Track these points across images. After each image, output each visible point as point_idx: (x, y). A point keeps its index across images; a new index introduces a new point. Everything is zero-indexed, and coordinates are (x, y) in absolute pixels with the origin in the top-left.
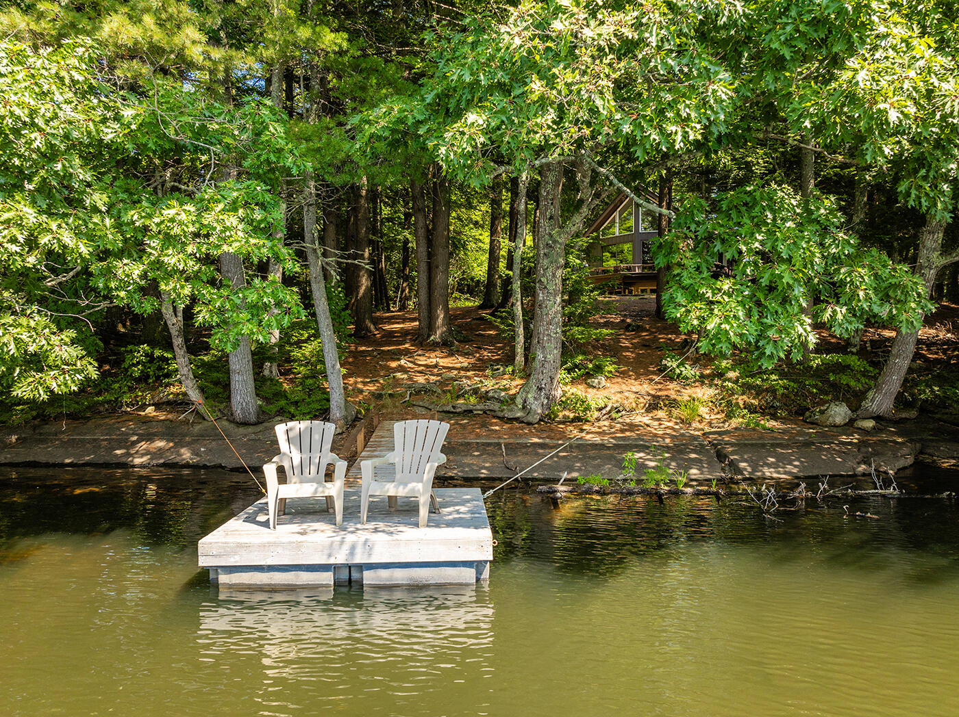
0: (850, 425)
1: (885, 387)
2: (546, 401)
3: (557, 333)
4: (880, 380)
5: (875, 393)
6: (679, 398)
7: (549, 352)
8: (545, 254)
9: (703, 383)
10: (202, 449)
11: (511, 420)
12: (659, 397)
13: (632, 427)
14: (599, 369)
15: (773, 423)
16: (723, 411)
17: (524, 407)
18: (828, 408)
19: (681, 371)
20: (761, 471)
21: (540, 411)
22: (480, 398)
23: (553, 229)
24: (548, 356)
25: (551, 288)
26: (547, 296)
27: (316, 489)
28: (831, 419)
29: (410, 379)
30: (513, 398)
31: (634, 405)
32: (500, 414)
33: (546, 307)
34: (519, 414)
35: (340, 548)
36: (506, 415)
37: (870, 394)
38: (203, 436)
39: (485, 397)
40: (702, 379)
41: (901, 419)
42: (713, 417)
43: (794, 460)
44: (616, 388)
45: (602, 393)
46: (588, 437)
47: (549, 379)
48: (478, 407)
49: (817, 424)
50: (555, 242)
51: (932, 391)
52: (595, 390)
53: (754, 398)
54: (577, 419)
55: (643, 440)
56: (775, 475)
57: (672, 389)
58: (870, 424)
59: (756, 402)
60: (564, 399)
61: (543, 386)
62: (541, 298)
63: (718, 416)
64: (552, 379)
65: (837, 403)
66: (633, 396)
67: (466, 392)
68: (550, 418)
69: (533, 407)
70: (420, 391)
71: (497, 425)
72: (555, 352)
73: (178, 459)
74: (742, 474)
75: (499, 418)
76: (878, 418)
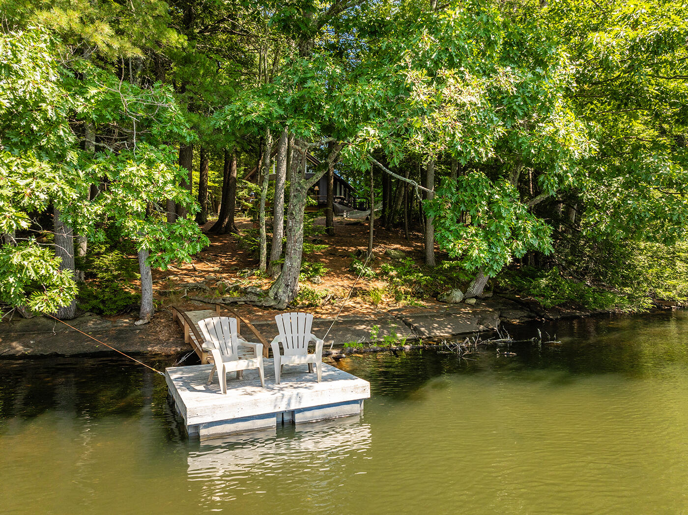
0: (464, 302)
1: (481, 280)
2: (291, 294)
3: (300, 248)
5: (475, 283)
6: (367, 289)
7: (294, 261)
8: (295, 196)
9: (378, 279)
10: (32, 342)
11: (266, 308)
12: (355, 289)
13: (346, 309)
14: (316, 271)
15: (423, 303)
16: (393, 296)
17: (275, 299)
18: (451, 292)
19: (366, 272)
20: (433, 332)
21: (287, 301)
22: (241, 293)
23: (300, 180)
24: (294, 264)
25: (298, 218)
26: (295, 224)
27: (248, 363)
28: (453, 299)
29: (182, 280)
30: (266, 292)
31: (343, 294)
32: (259, 304)
33: (294, 231)
34: (273, 303)
35: (282, 401)
36: (264, 305)
37: (472, 284)
38: (27, 331)
39: (245, 292)
40: (377, 277)
41: (486, 297)
42: (388, 300)
43: (447, 325)
44: (328, 284)
45: (322, 287)
46: (324, 316)
47: (293, 279)
48: (242, 299)
49: (445, 302)
50: (302, 188)
51: (505, 281)
52: (316, 285)
53: (409, 288)
54: (311, 305)
55: (358, 317)
56: (442, 334)
57: (362, 283)
58: (473, 301)
59: (410, 290)
60: (301, 292)
61: (289, 283)
62: (290, 225)
63: (391, 300)
64: (295, 279)
65: (456, 289)
66: (341, 288)
67: (230, 289)
68: (294, 305)
69: (282, 298)
70: (193, 289)
71: (259, 312)
72: (299, 260)
73: (12, 352)
74: (425, 335)
75: (257, 306)
76: (476, 297)
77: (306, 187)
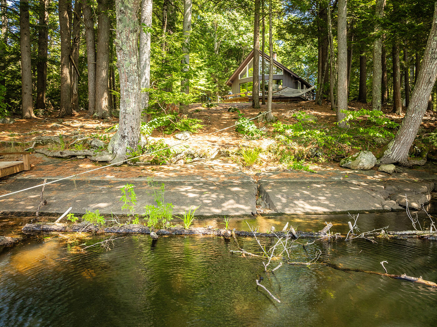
0: (375, 169)
1: (403, 139)
3: (134, 89)
4: (399, 133)
5: (395, 143)
8: (119, 19)
17: (112, 152)
18: (358, 155)
21: (123, 155)
22: (86, 147)
24: (128, 109)
25: (127, 50)
26: (124, 57)
28: (360, 164)
30: (106, 146)
31: (206, 152)
32: (93, 158)
37: (391, 145)
39: (90, 146)
41: (412, 164)
47: (130, 129)
49: (349, 167)
54: (155, 162)
58: (391, 168)
61: (126, 134)
62: (119, 58)
64: (133, 129)
65: (365, 151)
66: (207, 146)
72: (134, 105)
76: (397, 164)
77: (130, 6)
